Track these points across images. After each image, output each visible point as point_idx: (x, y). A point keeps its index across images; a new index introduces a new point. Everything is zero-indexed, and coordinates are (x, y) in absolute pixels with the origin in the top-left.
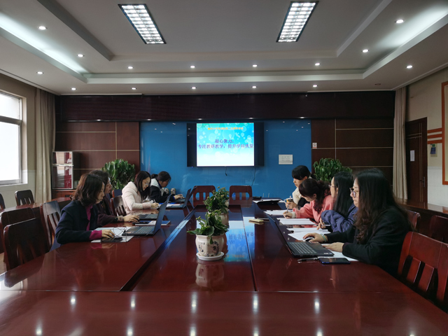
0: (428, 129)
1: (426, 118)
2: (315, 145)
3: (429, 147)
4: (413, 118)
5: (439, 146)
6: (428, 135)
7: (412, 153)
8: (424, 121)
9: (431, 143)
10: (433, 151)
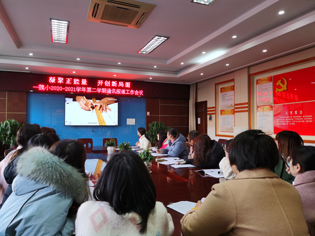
0: (208, 107)
1: (207, 101)
2: (148, 113)
3: (208, 116)
4: (199, 100)
5: (213, 116)
6: (208, 110)
7: (199, 119)
8: (206, 102)
9: (209, 114)
10: (210, 119)
